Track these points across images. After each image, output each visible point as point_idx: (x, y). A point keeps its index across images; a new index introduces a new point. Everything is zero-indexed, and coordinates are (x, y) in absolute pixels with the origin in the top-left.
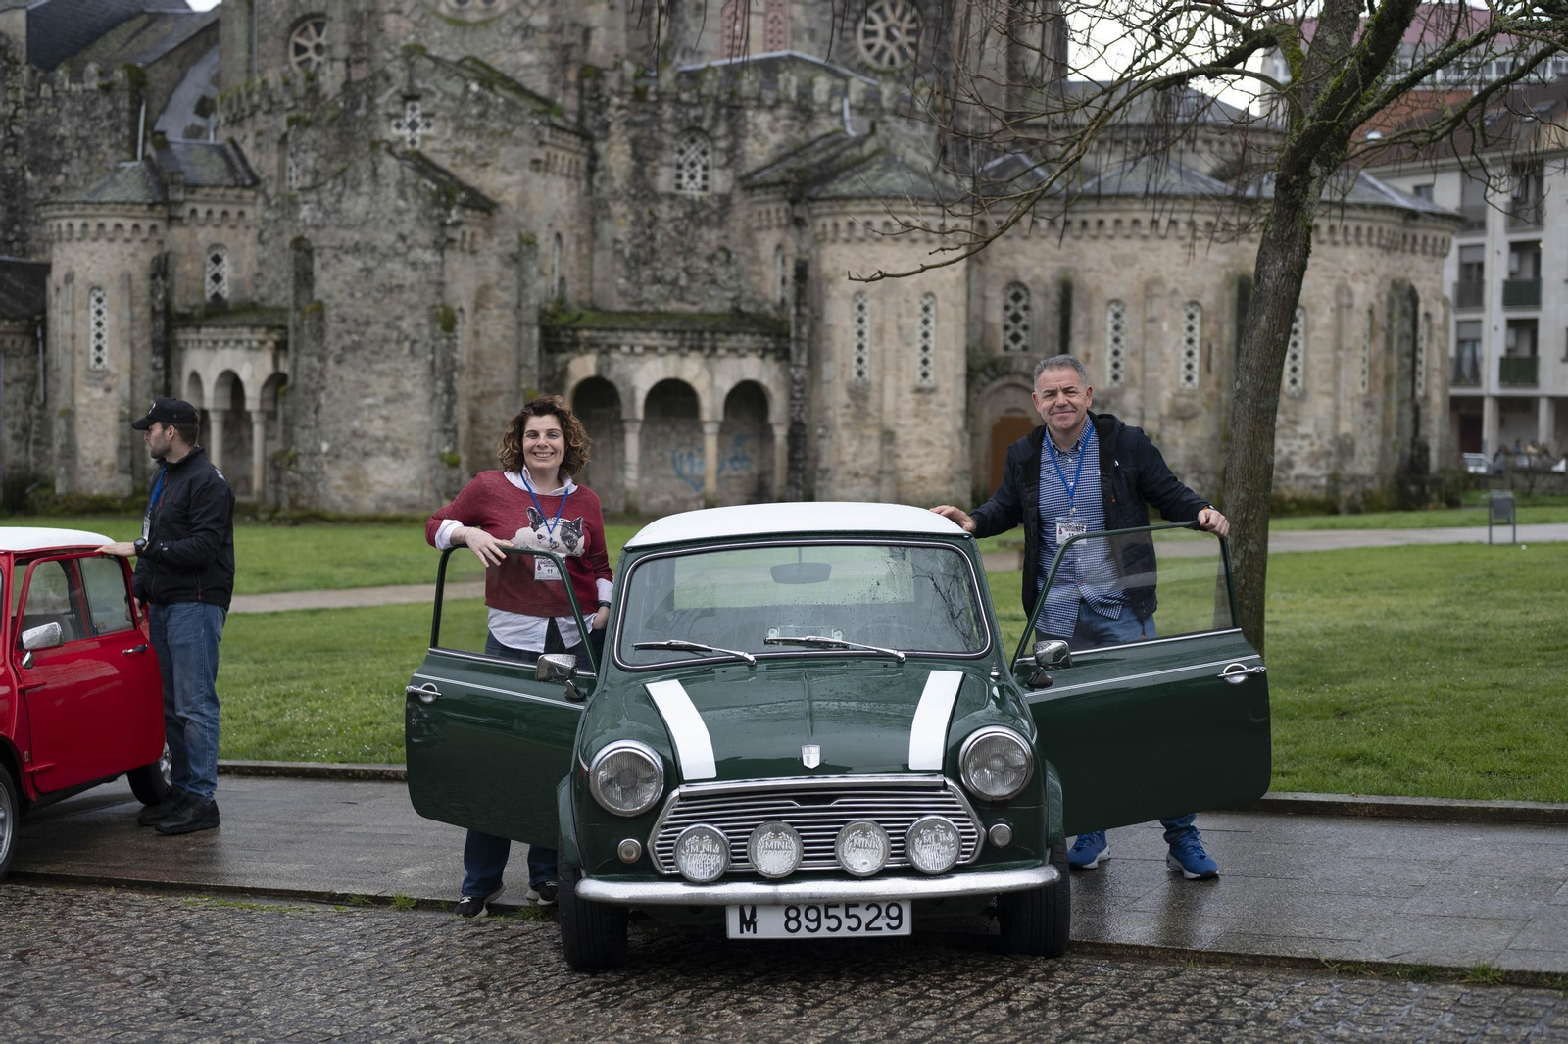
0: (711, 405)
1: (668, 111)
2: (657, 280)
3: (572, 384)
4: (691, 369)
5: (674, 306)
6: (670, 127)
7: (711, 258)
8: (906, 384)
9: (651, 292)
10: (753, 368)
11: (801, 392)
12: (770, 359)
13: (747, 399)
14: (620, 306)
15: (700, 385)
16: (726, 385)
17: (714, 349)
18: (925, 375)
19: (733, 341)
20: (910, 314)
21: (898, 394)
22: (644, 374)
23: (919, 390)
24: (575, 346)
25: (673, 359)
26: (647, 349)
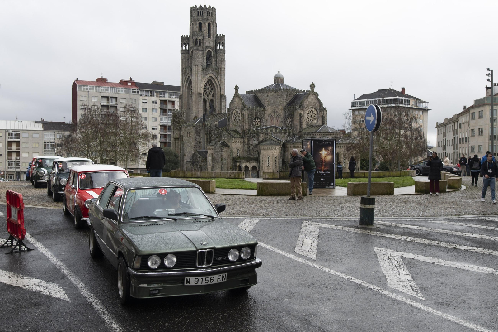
0: (250, 168)
1: (251, 135)
2: (250, 154)
3: (237, 166)
4: (248, 164)
5: (252, 157)
6: (251, 137)
7: (256, 151)
8: (266, 166)
9: (249, 155)
10: (254, 164)
11: (259, 166)
12: (257, 163)
13: (254, 167)
14: (246, 157)
15: (249, 166)
16: (252, 166)
17: (250, 162)
18: (268, 165)
19: (252, 161)
20: (266, 158)
21: (265, 167)
22: (244, 165)
23: (267, 167)
24: (237, 162)
25: (246, 163)
26: (244, 162)
